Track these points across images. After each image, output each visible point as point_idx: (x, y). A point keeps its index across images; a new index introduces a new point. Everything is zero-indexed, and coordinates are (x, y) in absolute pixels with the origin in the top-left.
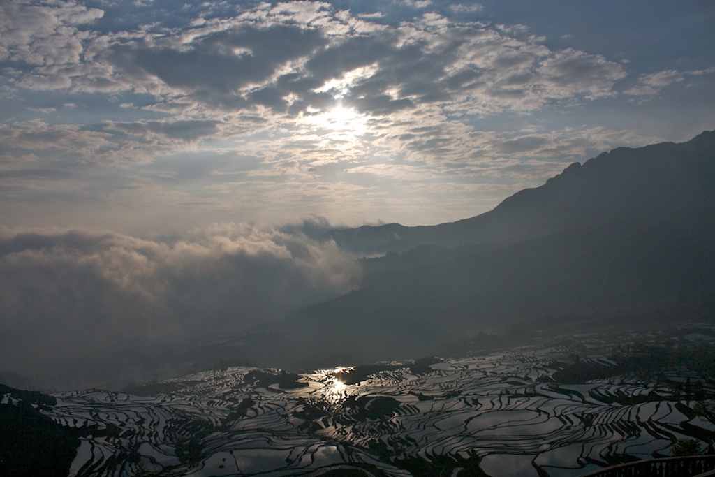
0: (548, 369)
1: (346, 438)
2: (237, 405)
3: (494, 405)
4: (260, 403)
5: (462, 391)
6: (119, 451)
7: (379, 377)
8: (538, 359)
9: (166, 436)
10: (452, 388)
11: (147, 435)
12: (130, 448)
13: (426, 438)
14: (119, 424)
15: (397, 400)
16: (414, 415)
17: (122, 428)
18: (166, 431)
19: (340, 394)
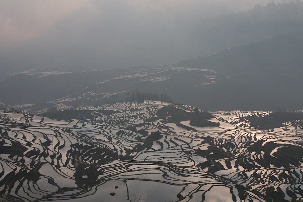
1: (245, 182)
2: (146, 137)
4: (166, 137)
6: (19, 168)
7: (295, 126)
9: (68, 160)
11: (51, 156)
12: (31, 166)
14: (25, 143)
17: (27, 147)
18: (69, 154)
19: (250, 138)
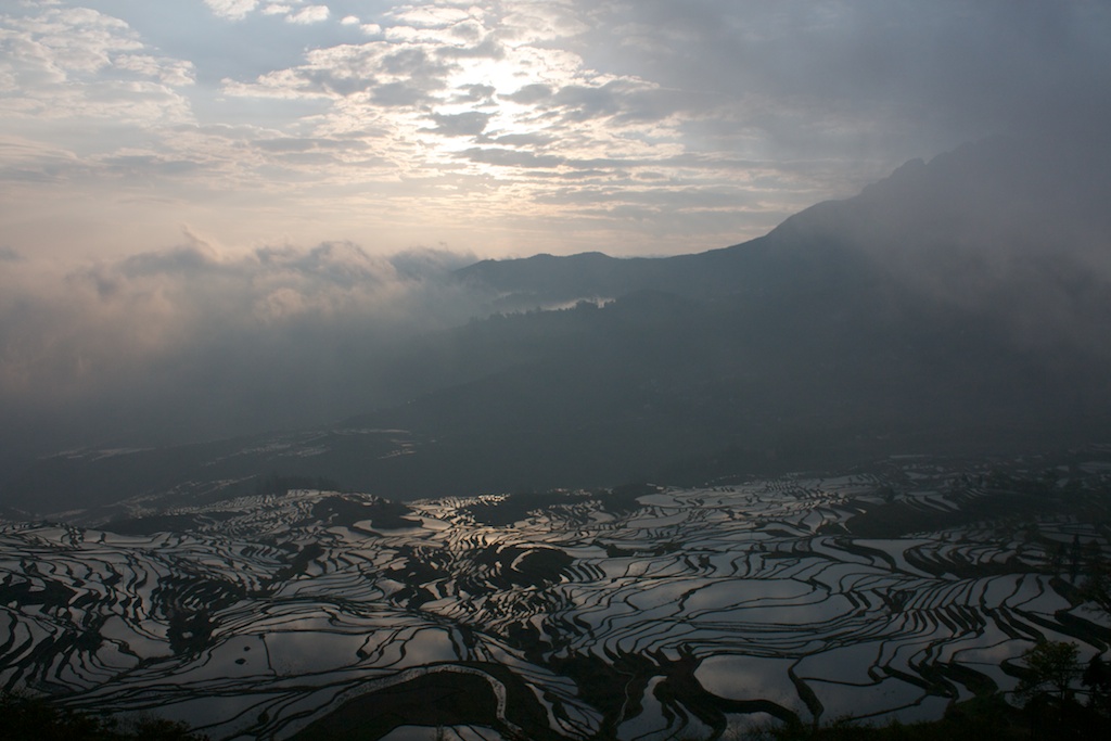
0: (839, 512)
1: (472, 618)
2: (295, 555)
3: (736, 568)
5: (684, 543)
6: (61, 630)
7: (548, 516)
8: (825, 495)
9: (154, 606)
10: (668, 537)
11: (121, 603)
12: (84, 624)
13: (610, 622)
15: (569, 553)
16: (595, 581)
17: (76, 589)
18: (157, 596)
19: (476, 542)
